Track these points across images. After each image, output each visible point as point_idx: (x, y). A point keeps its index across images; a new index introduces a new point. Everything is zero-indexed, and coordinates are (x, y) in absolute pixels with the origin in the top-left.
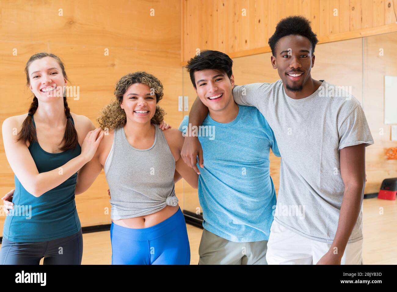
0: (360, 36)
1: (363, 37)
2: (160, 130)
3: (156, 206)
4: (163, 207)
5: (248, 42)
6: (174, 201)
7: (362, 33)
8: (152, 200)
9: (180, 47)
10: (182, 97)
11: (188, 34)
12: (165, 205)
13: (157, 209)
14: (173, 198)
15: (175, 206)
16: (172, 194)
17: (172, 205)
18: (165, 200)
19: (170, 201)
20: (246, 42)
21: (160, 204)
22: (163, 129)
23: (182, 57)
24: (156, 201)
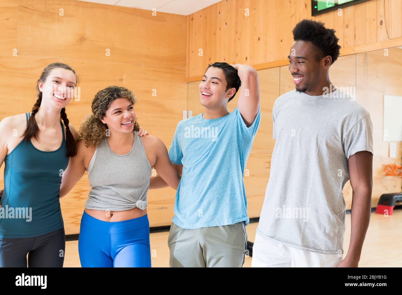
0: (353, 53)
1: (356, 54)
2: (139, 136)
3: (126, 205)
4: (132, 207)
5: (248, 58)
6: (142, 205)
7: (355, 50)
8: (123, 198)
9: (185, 64)
10: (186, 112)
11: (193, 52)
12: (134, 207)
13: (126, 208)
14: (143, 202)
15: (142, 209)
16: (143, 199)
17: (140, 208)
18: (135, 202)
19: (139, 203)
20: (246, 59)
21: (130, 204)
22: (141, 135)
23: (187, 74)
24: (127, 200)
